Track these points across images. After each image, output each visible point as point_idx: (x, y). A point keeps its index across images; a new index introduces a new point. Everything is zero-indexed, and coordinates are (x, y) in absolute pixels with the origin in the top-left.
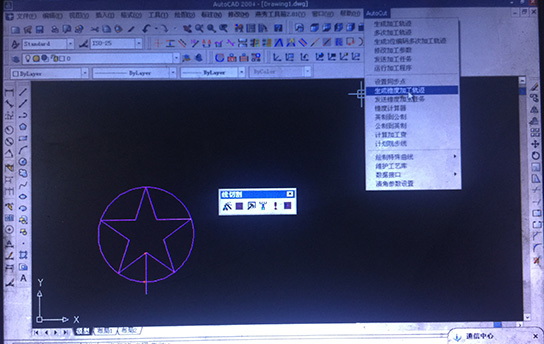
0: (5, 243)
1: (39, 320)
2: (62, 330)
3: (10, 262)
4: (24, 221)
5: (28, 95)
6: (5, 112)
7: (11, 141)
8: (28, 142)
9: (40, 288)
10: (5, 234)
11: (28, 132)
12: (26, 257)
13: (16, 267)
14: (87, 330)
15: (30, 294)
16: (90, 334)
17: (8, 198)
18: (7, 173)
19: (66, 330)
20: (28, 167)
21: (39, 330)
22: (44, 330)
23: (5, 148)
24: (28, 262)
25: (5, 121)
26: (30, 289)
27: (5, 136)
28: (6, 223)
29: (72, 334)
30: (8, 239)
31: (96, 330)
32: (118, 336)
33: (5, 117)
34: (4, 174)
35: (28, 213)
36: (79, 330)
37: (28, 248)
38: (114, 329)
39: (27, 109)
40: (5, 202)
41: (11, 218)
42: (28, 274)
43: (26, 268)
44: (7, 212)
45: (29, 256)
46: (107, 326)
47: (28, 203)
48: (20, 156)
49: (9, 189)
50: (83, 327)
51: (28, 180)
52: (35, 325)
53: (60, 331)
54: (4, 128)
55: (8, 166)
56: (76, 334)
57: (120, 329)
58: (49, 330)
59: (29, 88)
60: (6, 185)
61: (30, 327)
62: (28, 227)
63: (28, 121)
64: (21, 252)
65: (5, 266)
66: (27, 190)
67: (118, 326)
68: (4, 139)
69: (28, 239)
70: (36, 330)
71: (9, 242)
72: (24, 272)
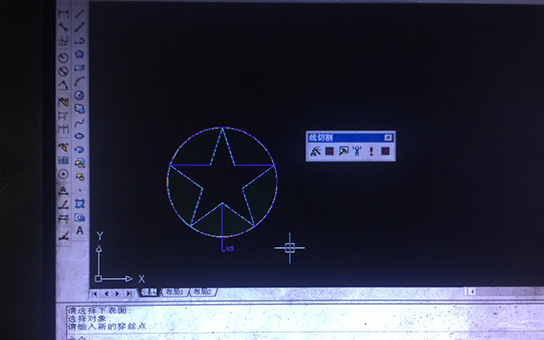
0: (58, 190)
1: (98, 279)
2: (126, 291)
3: (64, 212)
4: (81, 164)
5: (85, 18)
6: (58, 37)
7: (65, 70)
8: (85, 73)
9: (100, 243)
10: (58, 179)
11: (85, 61)
12: (83, 206)
13: (72, 218)
14: (154, 291)
15: (88, 249)
16: (158, 295)
17: (61, 137)
18: (60, 108)
19: (129, 290)
20: (85, 102)
21: (98, 291)
22: (103, 291)
23: (59, 79)
24: (86, 212)
25: (58, 47)
26: (87, 243)
27: (58, 65)
28: (59, 167)
29: (136, 295)
30: (62, 185)
31: (164, 291)
32: (189, 298)
33: (57, 42)
34: (57, 109)
35: (85, 156)
36: (145, 291)
37: (85, 195)
38: (185, 291)
39: (84, 33)
40: (59, 141)
41: (65, 161)
42: (86, 225)
43: (83, 219)
44: (60, 153)
45: (87, 204)
46: (177, 286)
47: (85, 143)
48: (76, 89)
49: (64, 127)
50: (149, 287)
51: (86, 116)
52: (93, 285)
53: (123, 292)
54: (57, 55)
55: (61, 100)
56: (141, 296)
57: (192, 290)
58: (109, 290)
59: (86, 9)
60: (60, 122)
61: (87, 288)
62: (86, 172)
63: (85, 48)
64: (77, 200)
65: (57, 216)
66: (85, 129)
67: (190, 287)
68: (57, 68)
69: (85, 185)
70: (94, 291)
71: (63, 189)
72: (80, 224)
